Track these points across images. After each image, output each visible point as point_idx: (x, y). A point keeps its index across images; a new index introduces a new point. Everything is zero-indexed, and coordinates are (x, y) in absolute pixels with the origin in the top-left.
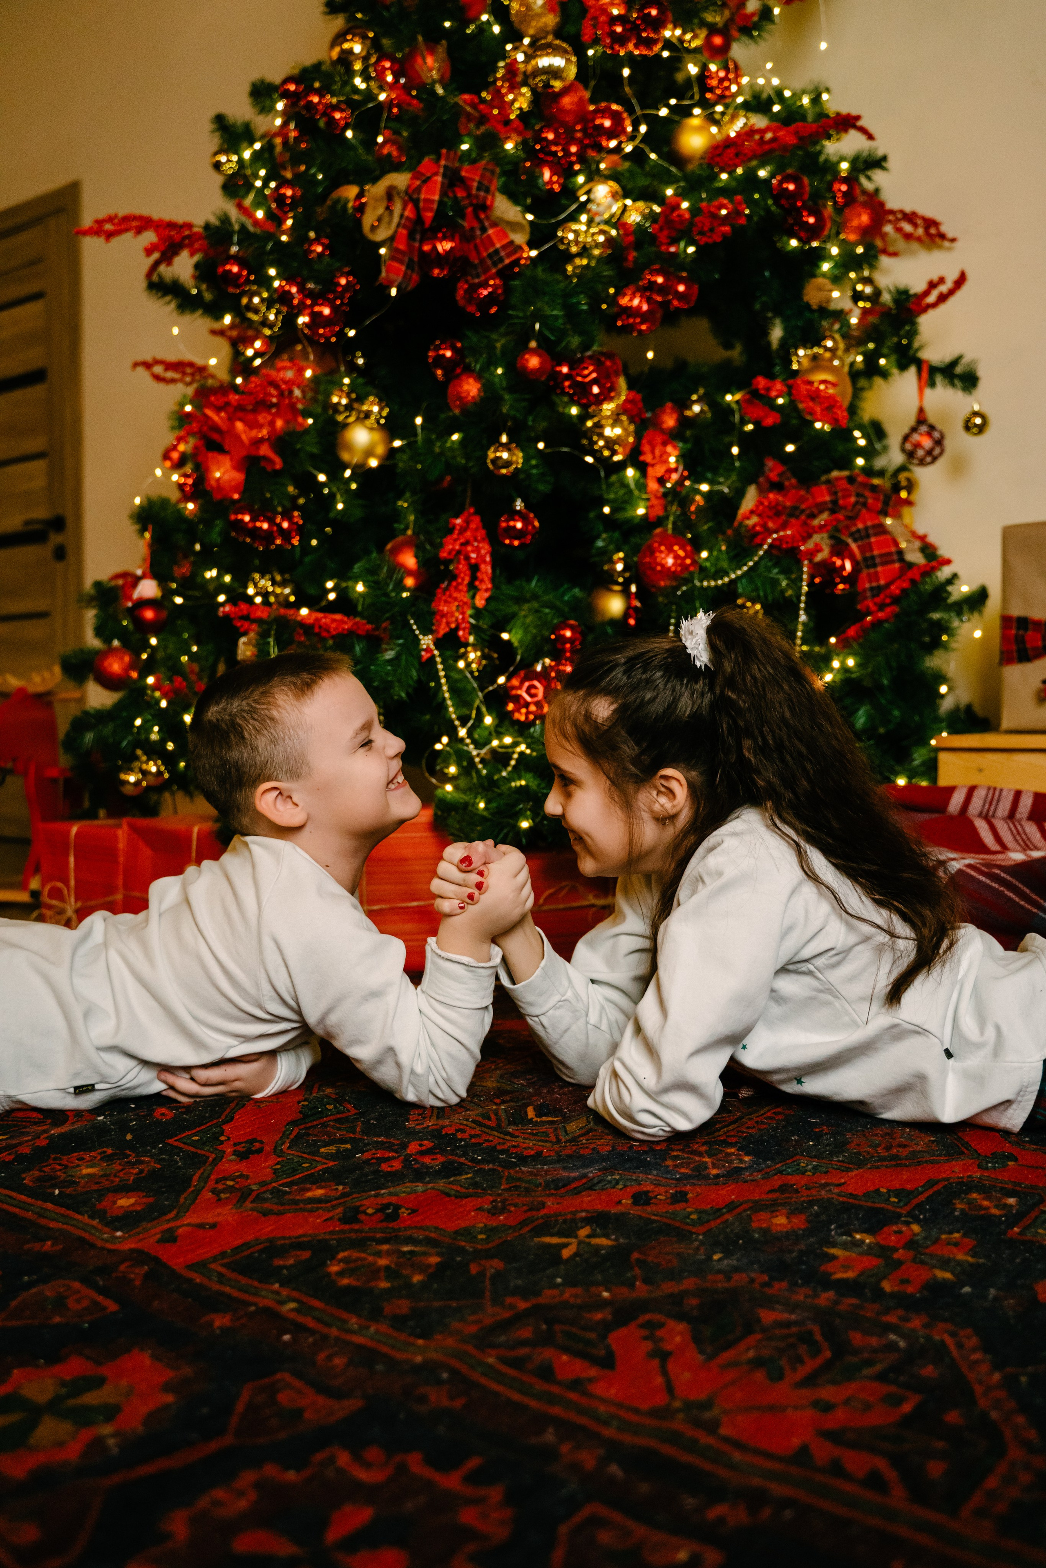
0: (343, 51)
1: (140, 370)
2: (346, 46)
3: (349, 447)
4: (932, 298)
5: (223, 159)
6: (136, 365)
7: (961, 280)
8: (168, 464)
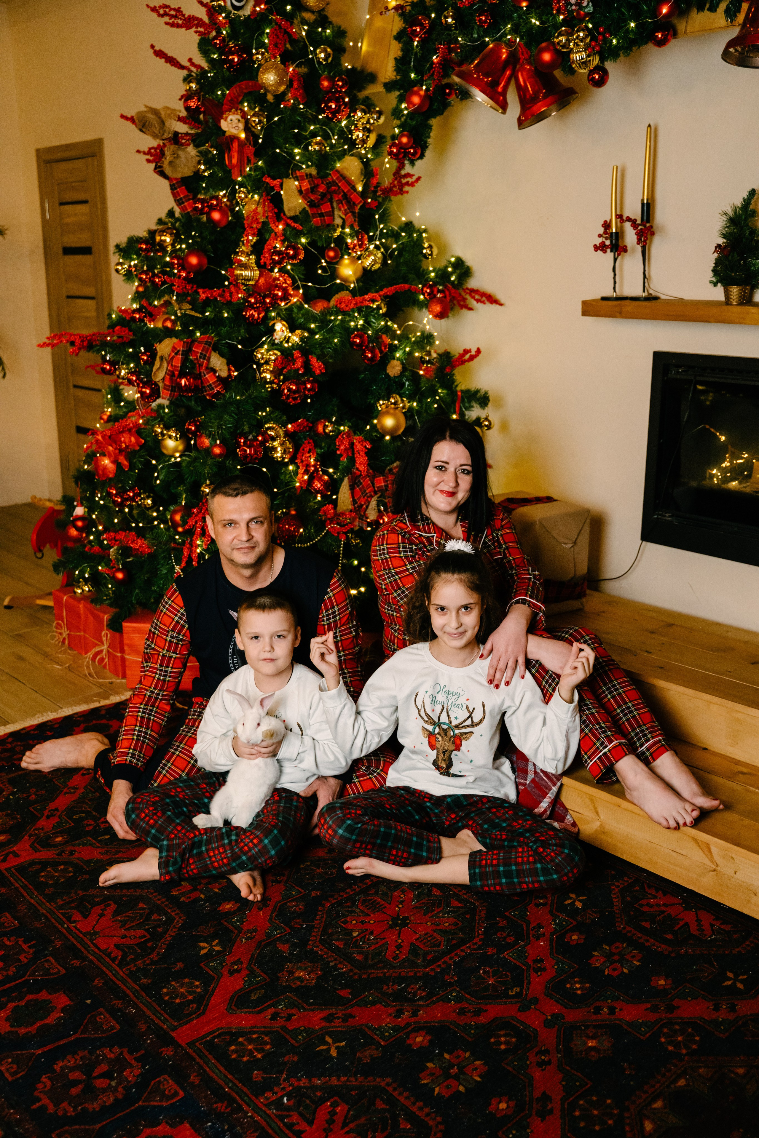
0: (161, 240)
1: (89, 369)
2: (163, 238)
3: (166, 448)
4: (467, 357)
5: (120, 268)
6: (87, 367)
7: (478, 351)
8: (102, 421)
